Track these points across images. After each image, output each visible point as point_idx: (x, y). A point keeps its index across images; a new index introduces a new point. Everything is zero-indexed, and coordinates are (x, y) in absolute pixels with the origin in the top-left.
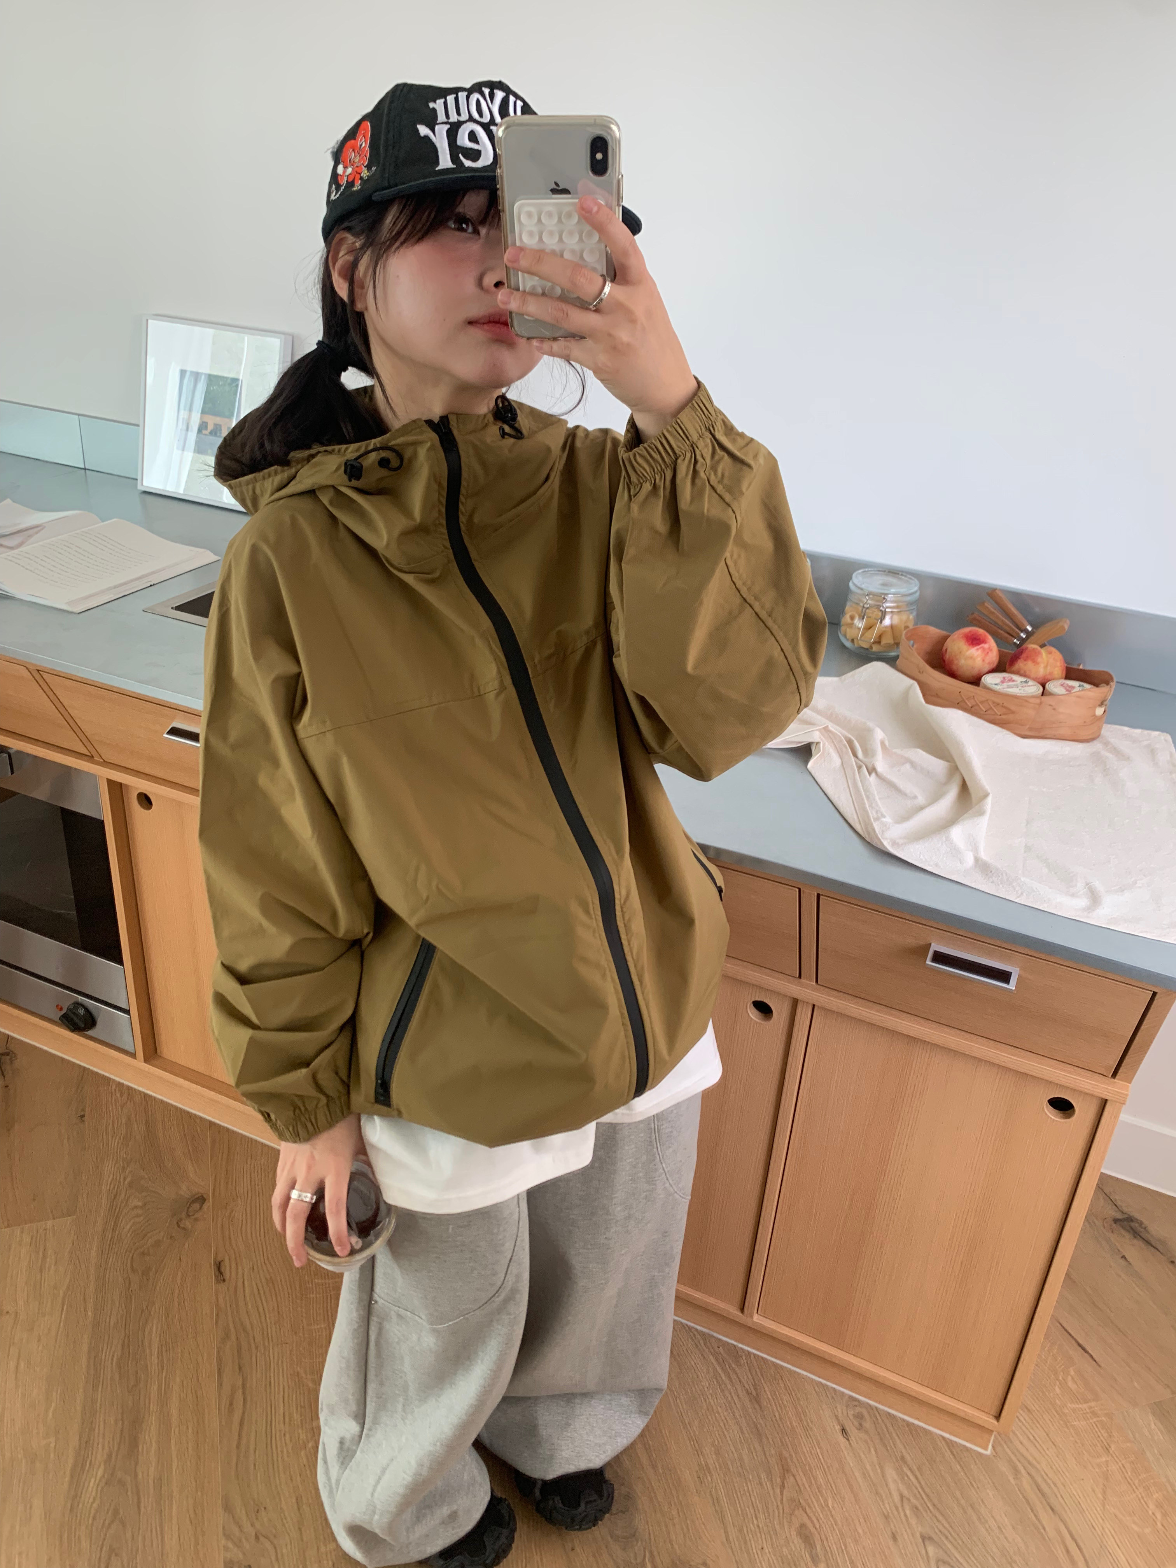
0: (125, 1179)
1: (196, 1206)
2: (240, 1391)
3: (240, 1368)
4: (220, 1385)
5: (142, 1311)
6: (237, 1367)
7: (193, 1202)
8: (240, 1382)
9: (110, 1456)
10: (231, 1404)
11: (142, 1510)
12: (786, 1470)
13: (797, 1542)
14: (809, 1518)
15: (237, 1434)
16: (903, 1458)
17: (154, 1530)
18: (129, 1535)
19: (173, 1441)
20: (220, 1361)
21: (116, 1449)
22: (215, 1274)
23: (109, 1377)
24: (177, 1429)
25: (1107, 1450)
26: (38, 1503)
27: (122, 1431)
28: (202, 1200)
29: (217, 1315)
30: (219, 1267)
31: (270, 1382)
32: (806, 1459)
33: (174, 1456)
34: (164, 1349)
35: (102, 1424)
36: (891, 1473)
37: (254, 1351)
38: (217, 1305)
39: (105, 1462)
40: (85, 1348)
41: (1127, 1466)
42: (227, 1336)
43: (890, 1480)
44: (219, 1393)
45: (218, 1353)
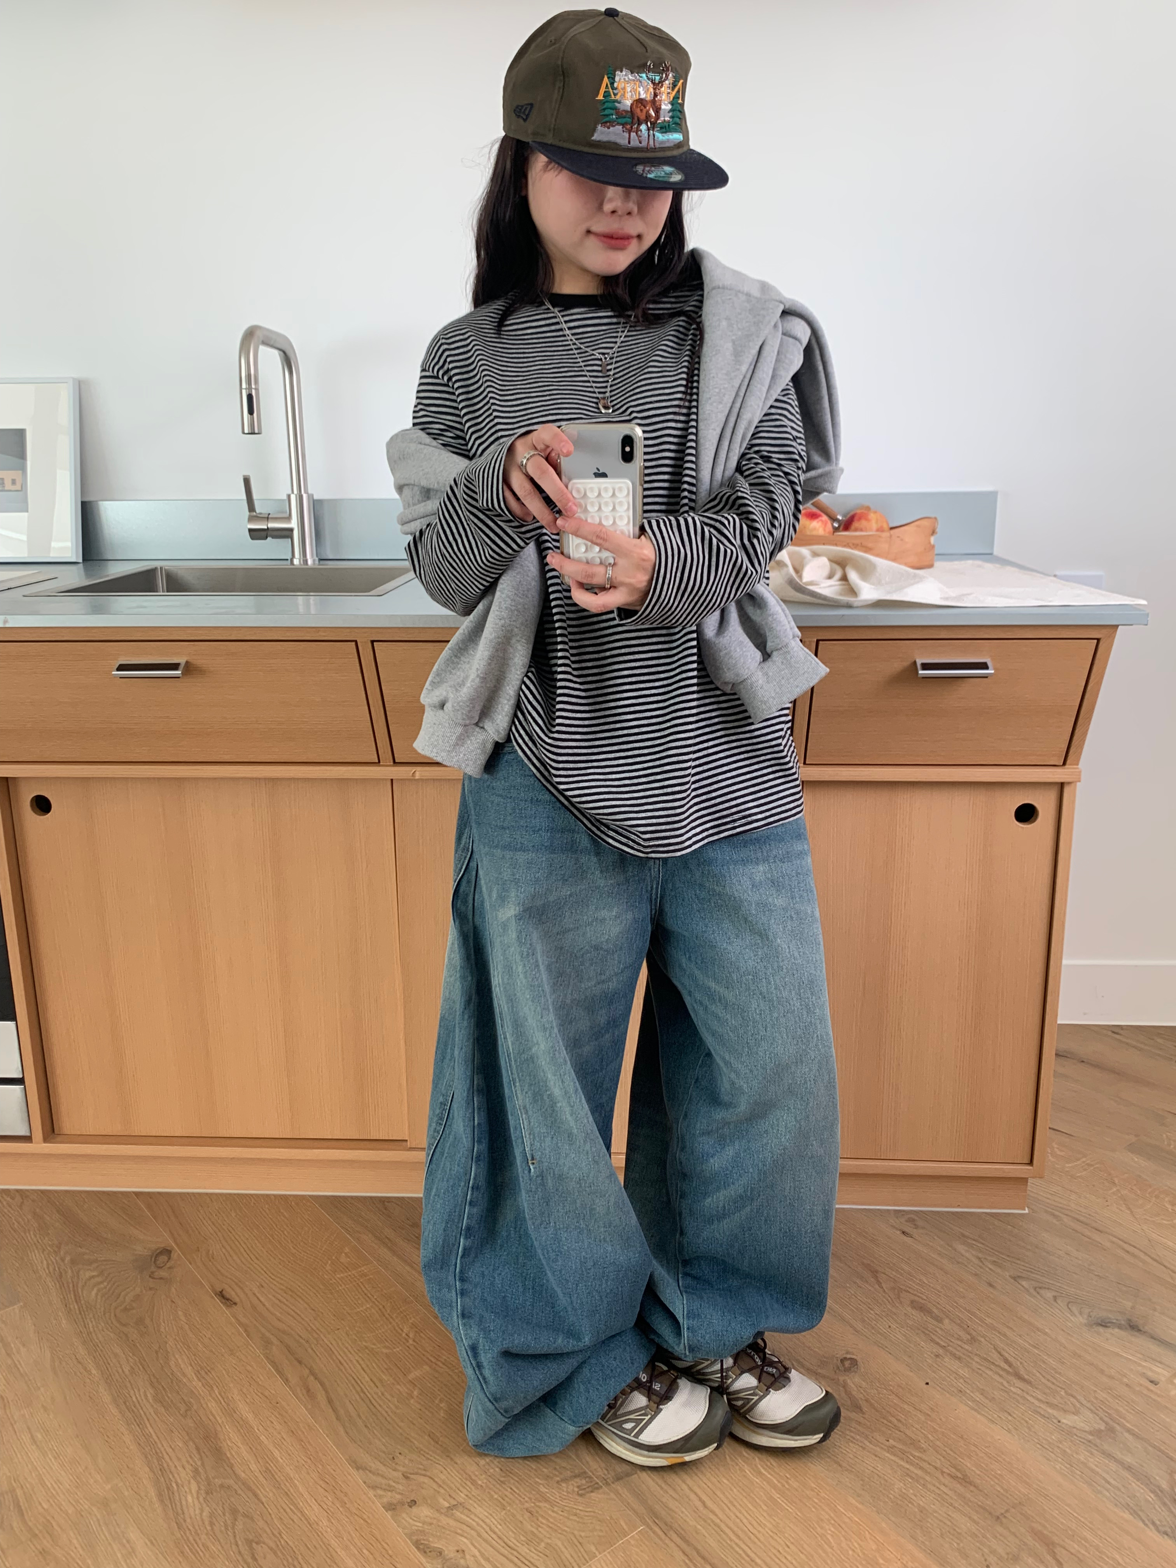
0: (63, 1260)
1: (163, 1258)
2: (312, 1378)
3: (300, 1362)
4: (287, 1381)
5: (157, 1352)
6: (296, 1363)
7: (157, 1255)
8: (307, 1371)
9: (196, 1471)
10: (308, 1391)
11: (264, 1500)
12: (875, 1273)
13: (916, 1314)
14: (915, 1295)
15: (331, 1410)
16: (964, 1236)
17: (288, 1510)
18: (261, 1523)
19: (263, 1438)
20: (274, 1364)
21: (199, 1463)
22: (222, 1303)
23: (153, 1413)
24: (261, 1428)
25: (1114, 1183)
26: (134, 1535)
27: (198, 1449)
28: (167, 1252)
29: (246, 1331)
30: (221, 1295)
31: (340, 1362)
32: (886, 1260)
33: (271, 1448)
34: (203, 1373)
35: (170, 1450)
36: (961, 1248)
37: (307, 1345)
38: (240, 1324)
39: (194, 1478)
40: (107, 1398)
41: (1134, 1188)
42: (267, 1343)
43: (963, 1252)
44: (290, 1387)
45: (267, 1358)
